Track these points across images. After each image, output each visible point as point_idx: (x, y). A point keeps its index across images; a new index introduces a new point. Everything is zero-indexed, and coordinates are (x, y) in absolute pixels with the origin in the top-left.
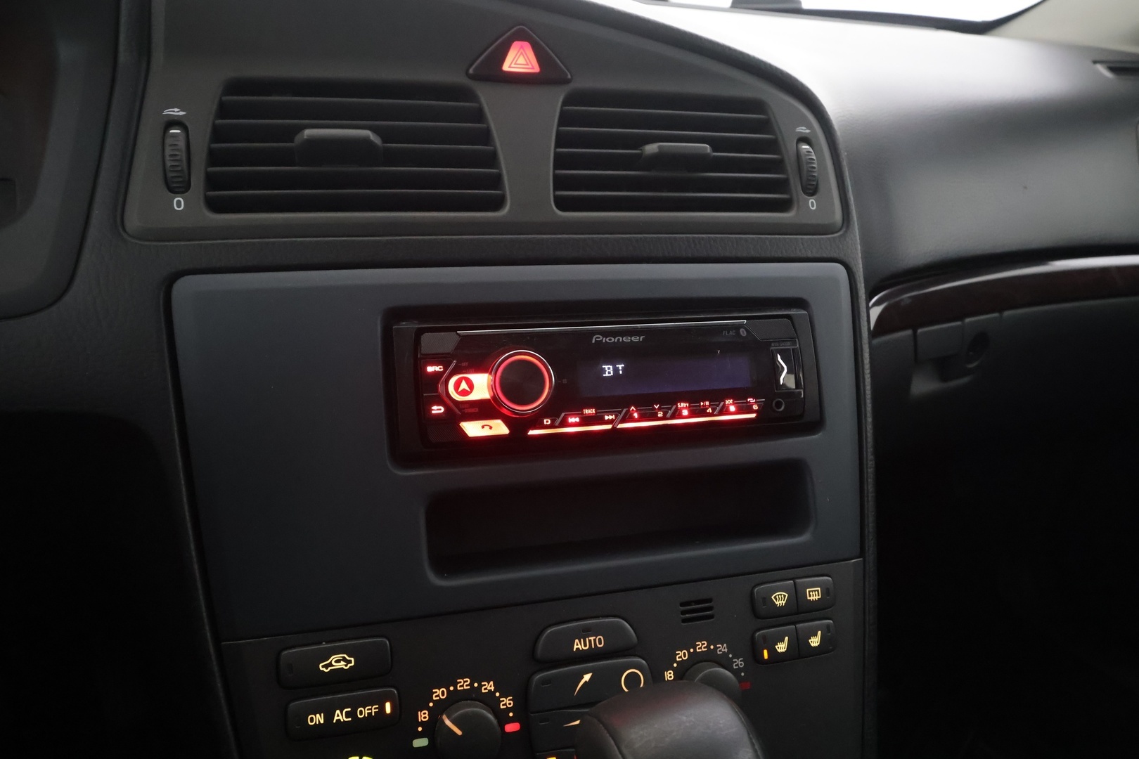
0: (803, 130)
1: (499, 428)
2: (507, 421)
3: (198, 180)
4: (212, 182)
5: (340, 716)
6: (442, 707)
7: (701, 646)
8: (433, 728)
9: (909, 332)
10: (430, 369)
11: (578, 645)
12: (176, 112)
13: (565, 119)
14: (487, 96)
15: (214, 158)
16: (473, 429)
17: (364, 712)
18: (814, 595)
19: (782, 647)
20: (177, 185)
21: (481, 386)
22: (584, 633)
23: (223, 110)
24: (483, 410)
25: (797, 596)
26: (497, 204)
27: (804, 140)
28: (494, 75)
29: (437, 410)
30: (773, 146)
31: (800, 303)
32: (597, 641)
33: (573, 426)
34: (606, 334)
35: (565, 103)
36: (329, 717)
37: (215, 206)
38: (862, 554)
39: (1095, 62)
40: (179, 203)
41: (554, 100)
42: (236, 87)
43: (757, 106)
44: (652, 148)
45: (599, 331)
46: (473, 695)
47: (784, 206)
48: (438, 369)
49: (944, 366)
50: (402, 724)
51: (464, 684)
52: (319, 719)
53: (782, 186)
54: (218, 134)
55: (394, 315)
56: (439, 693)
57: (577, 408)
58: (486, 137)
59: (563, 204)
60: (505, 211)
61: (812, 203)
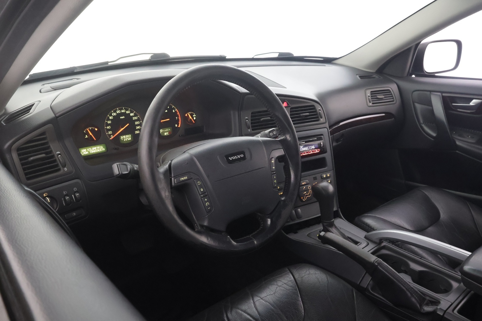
0: (319, 109)
4: (252, 127)
7: (316, 183)
11: (303, 184)
12: (247, 118)
13: (291, 111)
18: (328, 175)
20: (249, 128)
22: (304, 182)
23: (252, 117)
25: (326, 176)
27: (320, 110)
30: (316, 111)
31: (322, 135)
34: (300, 142)
35: (290, 109)
37: (253, 130)
38: (333, 170)
39: (357, 75)
40: (249, 130)
42: (253, 113)
43: (313, 106)
44: (302, 115)
47: (318, 120)
53: (317, 117)
54: (252, 120)
61: (322, 119)
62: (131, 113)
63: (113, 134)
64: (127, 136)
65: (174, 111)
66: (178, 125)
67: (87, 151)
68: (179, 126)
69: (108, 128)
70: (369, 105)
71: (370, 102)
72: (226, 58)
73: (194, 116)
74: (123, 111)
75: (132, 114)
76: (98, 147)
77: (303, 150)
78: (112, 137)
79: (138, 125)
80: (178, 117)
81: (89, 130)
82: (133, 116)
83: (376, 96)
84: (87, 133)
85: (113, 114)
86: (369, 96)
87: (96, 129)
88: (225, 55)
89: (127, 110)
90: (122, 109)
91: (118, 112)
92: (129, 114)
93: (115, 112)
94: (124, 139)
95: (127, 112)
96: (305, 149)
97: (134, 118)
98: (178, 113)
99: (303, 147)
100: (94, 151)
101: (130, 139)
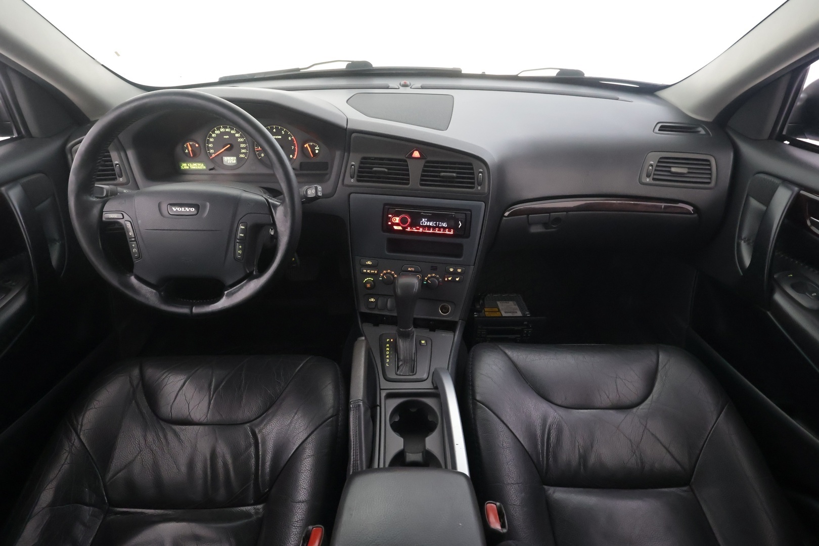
0: (482, 170)
1: (400, 228)
2: (402, 227)
3: (355, 176)
4: (358, 176)
5: (368, 271)
6: (384, 274)
7: (434, 275)
8: (383, 277)
9: (525, 216)
10: (389, 216)
11: (409, 269)
12: (353, 163)
13: (425, 166)
14: (409, 162)
15: (359, 172)
16: (396, 227)
17: (372, 271)
18: (459, 270)
19: (450, 279)
20: (352, 177)
21: (397, 220)
22: (411, 267)
23: (361, 163)
24: (397, 224)
25: (455, 270)
26: (408, 184)
27: (481, 173)
28: (411, 156)
29: (390, 223)
30: (473, 174)
31: (470, 210)
32: (413, 269)
33: (414, 230)
34: (424, 213)
35: (425, 163)
36: (367, 271)
37: (358, 181)
38: (474, 265)
40: (352, 180)
41: (423, 162)
42: (364, 158)
43: (470, 164)
44: (442, 174)
45: (422, 212)
46: (390, 273)
47: (472, 188)
48: (391, 216)
49: (546, 225)
50: (378, 274)
51: (389, 271)
52: (365, 271)
53: (473, 183)
54: (360, 167)
55: (385, 204)
56: (385, 272)
57: (415, 227)
58: (408, 170)
59: (422, 185)
60: (409, 186)
61: (479, 188)
62: (236, 133)
63: (214, 153)
64: (232, 158)
65: (290, 138)
66: (293, 156)
67: (187, 166)
68: (295, 158)
69: (210, 145)
70: (644, 181)
71: (648, 176)
72: (462, 72)
73: (316, 148)
74: (227, 130)
75: (237, 135)
76: (199, 164)
77: (426, 224)
78: (213, 155)
79: (243, 148)
80: (295, 146)
81: (190, 144)
82: (238, 137)
83: (670, 167)
84: (187, 148)
85: (216, 132)
86: (651, 165)
87: (197, 145)
88: (462, 69)
89: (232, 129)
90: (227, 128)
91: (222, 130)
92: (234, 134)
93: (218, 129)
94: (228, 160)
95: (232, 132)
96: (428, 224)
97: (239, 140)
98: (295, 142)
99: (427, 221)
100: (195, 168)
101: (235, 162)
